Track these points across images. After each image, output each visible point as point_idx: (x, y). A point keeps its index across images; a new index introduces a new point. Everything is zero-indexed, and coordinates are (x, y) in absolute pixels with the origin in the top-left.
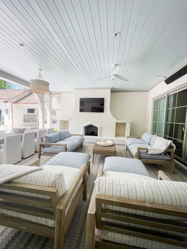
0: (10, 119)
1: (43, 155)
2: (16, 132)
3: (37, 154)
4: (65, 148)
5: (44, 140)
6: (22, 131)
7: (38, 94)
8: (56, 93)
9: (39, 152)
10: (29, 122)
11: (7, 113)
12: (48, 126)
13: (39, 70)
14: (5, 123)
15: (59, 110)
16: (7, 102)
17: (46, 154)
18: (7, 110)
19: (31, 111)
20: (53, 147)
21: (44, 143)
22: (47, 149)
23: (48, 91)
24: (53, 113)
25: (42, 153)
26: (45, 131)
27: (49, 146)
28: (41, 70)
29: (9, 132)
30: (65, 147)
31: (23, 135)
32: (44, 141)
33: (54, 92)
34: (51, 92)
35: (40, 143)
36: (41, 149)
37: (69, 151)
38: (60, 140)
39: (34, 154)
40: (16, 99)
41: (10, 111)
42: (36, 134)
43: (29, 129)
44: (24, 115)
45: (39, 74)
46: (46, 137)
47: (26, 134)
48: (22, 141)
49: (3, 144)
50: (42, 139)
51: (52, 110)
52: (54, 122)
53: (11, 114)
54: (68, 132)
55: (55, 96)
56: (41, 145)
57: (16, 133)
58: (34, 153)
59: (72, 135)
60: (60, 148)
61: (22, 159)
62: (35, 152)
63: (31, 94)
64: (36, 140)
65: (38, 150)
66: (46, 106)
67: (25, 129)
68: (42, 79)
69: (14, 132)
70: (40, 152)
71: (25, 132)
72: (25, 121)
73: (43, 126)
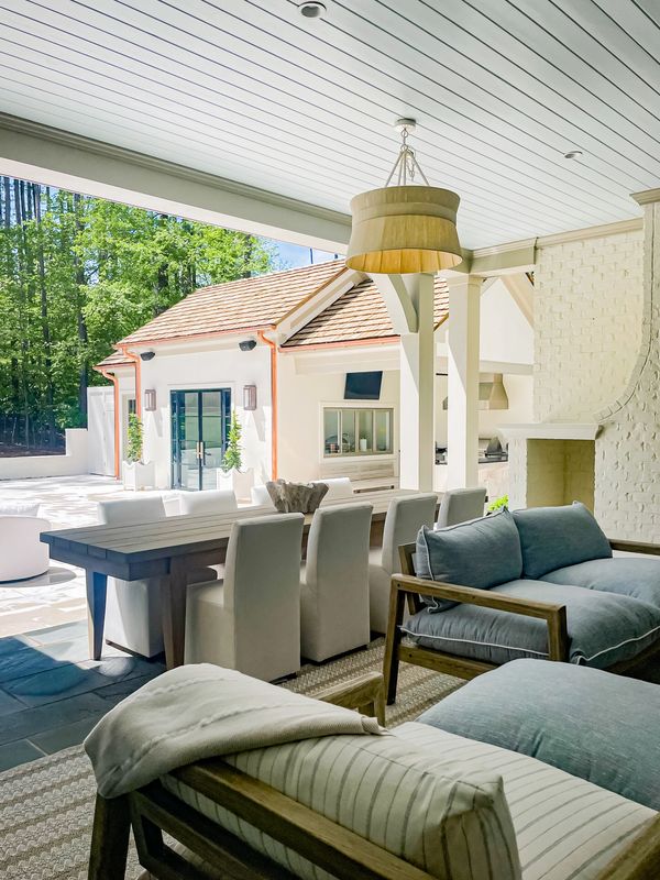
0: (262, 438)
1: (413, 660)
2: (279, 503)
3: (380, 651)
4: (556, 634)
5: (419, 560)
6: (305, 498)
8: (508, 257)
9: (391, 636)
10: (350, 450)
11: (253, 405)
12: (450, 479)
13: (400, 128)
14: (242, 458)
15: (526, 370)
16: (252, 344)
17: (430, 653)
18: (252, 389)
19: (363, 385)
20: (471, 616)
21: (417, 580)
22: (437, 620)
23: (450, 245)
24: (493, 390)
25: (407, 643)
26: (427, 507)
27: (449, 605)
28: (412, 121)
29: (255, 503)
30: (556, 625)
31: (313, 521)
32: (419, 569)
33: (494, 251)
34: (476, 255)
35: (399, 576)
36: (399, 620)
37: (583, 663)
38: (523, 576)
39: (364, 648)
40: (293, 325)
41: (264, 392)
42: (378, 521)
43: (344, 487)
44: (329, 414)
45: (398, 149)
46: (433, 543)
47: (327, 520)
48: (304, 557)
49: (222, 561)
50: (408, 553)
51: (482, 369)
52: (496, 452)
53: (268, 410)
54: (587, 525)
55: (504, 278)
56: (401, 595)
57: (282, 511)
58: (367, 639)
59: (615, 546)
60: (521, 626)
61: (305, 660)
62: (375, 635)
63: (366, 282)
64: (376, 559)
65: (386, 625)
66: (443, 349)
67: (324, 489)
68: (418, 181)
69: (271, 505)
70: (399, 635)
71: (326, 506)
72: (330, 447)
73: (426, 476)
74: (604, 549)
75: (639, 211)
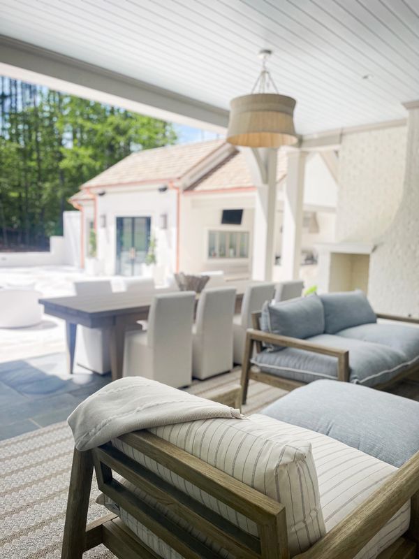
0: (170, 246)
1: (257, 379)
2: (181, 287)
3: (238, 374)
4: (343, 366)
5: (265, 321)
6: (197, 283)
7: (254, 147)
8: (324, 140)
9: (245, 365)
10: (223, 255)
11: (165, 227)
12: (283, 275)
13: (262, 56)
14: (158, 258)
15: (331, 210)
16: (164, 189)
17: (269, 376)
18: (165, 217)
19: (233, 216)
20: (293, 355)
21: (262, 333)
22: (273, 356)
23: (290, 130)
24: (309, 222)
25: (255, 370)
26: (268, 291)
27: (280, 348)
28: (269, 52)
29: (166, 285)
30: (343, 361)
31: (201, 297)
32: (263, 326)
33: (316, 136)
34: (305, 138)
35: (251, 330)
36: (250, 356)
37: (358, 383)
38: (325, 332)
39: (228, 372)
40: (192, 177)
41: (172, 219)
42: (239, 299)
43: (220, 278)
44: (212, 235)
45: (260, 69)
46: (273, 312)
47: (209, 297)
48: (195, 318)
50: (257, 317)
51: (305, 208)
52: (311, 259)
53: (173, 230)
54: (364, 304)
55: (321, 153)
56: (252, 341)
57: (182, 290)
58: (230, 366)
59: (380, 316)
60: (322, 362)
61: (194, 378)
62: (235, 365)
63: (235, 153)
64: (238, 321)
65: (242, 359)
66: (282, 196)
67: (207, 279)
68: (271, 90)
69: (176, 287)
70: (250, 365)
71: (209, 288)
72: (211, 254)
73: (268, 272)
74: (372, 318)
75: (405, 113)
